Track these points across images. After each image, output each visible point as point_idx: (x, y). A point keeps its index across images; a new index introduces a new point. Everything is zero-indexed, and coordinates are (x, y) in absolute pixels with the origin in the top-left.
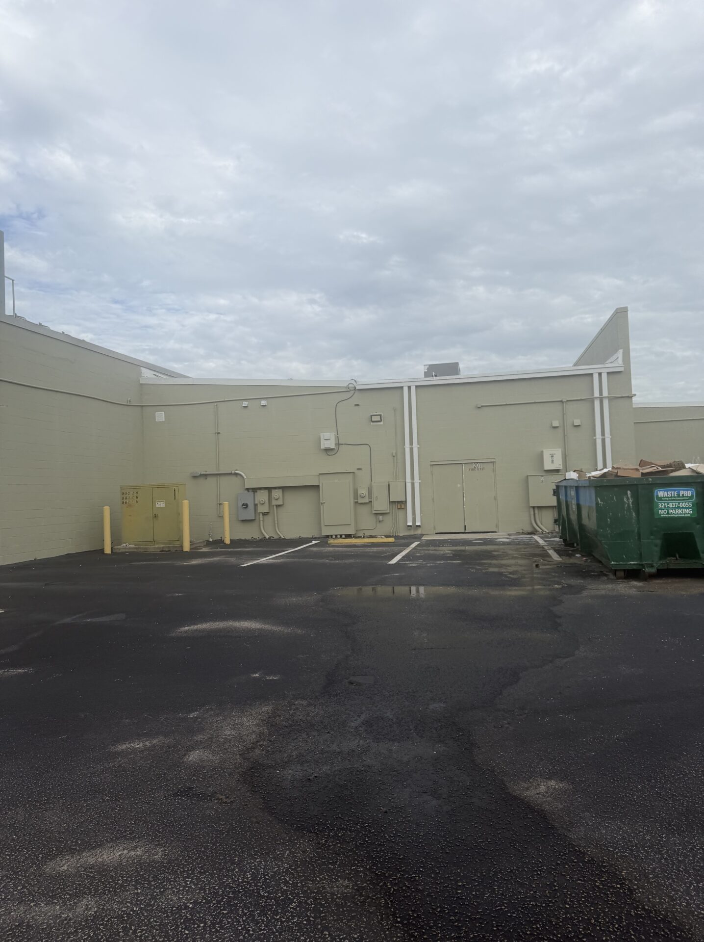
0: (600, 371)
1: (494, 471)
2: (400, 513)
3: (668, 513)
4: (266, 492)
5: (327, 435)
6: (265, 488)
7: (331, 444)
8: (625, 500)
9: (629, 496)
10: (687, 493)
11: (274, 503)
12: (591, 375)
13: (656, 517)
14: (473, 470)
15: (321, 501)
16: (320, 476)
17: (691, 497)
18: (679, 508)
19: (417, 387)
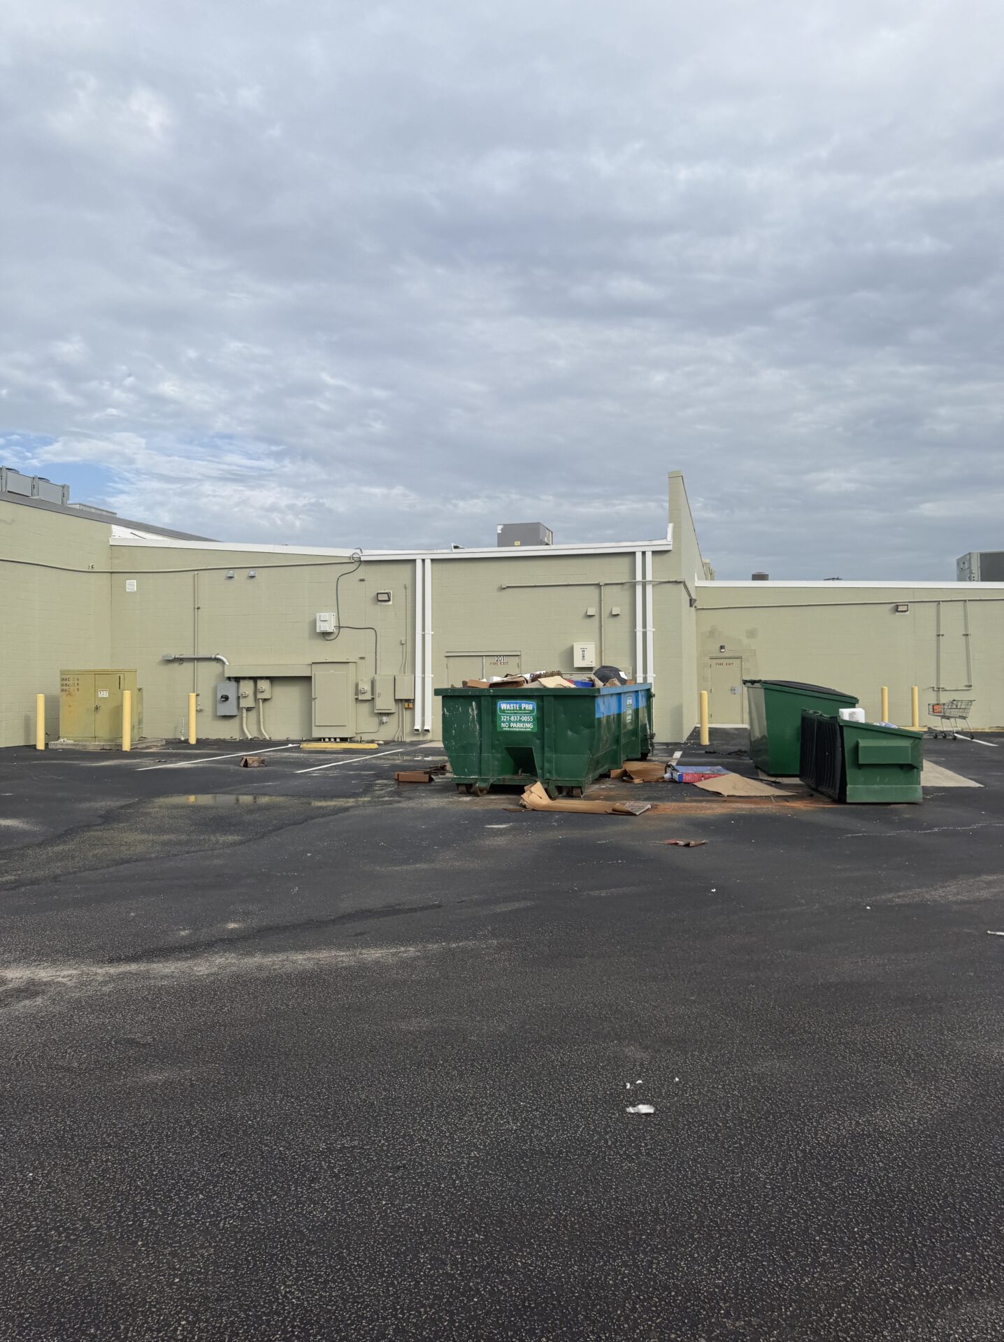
0: (643, 549)
1: (519, 666)
2: (407, 714)
3: (509, 727)
4: (251, 683)
5: (325, 616)
6: (250, 678)
7: (329, 627)
8: (470, 710)
9: (474, 707)
10: (529, 706)
11: (260, 696)
12: (634, 553)
13: (499, 730)
14: (495, 664)
15: (313, 696)
16: (313, 665)
17: (532, 711)
18: (520, 721)
19: (433, 560)
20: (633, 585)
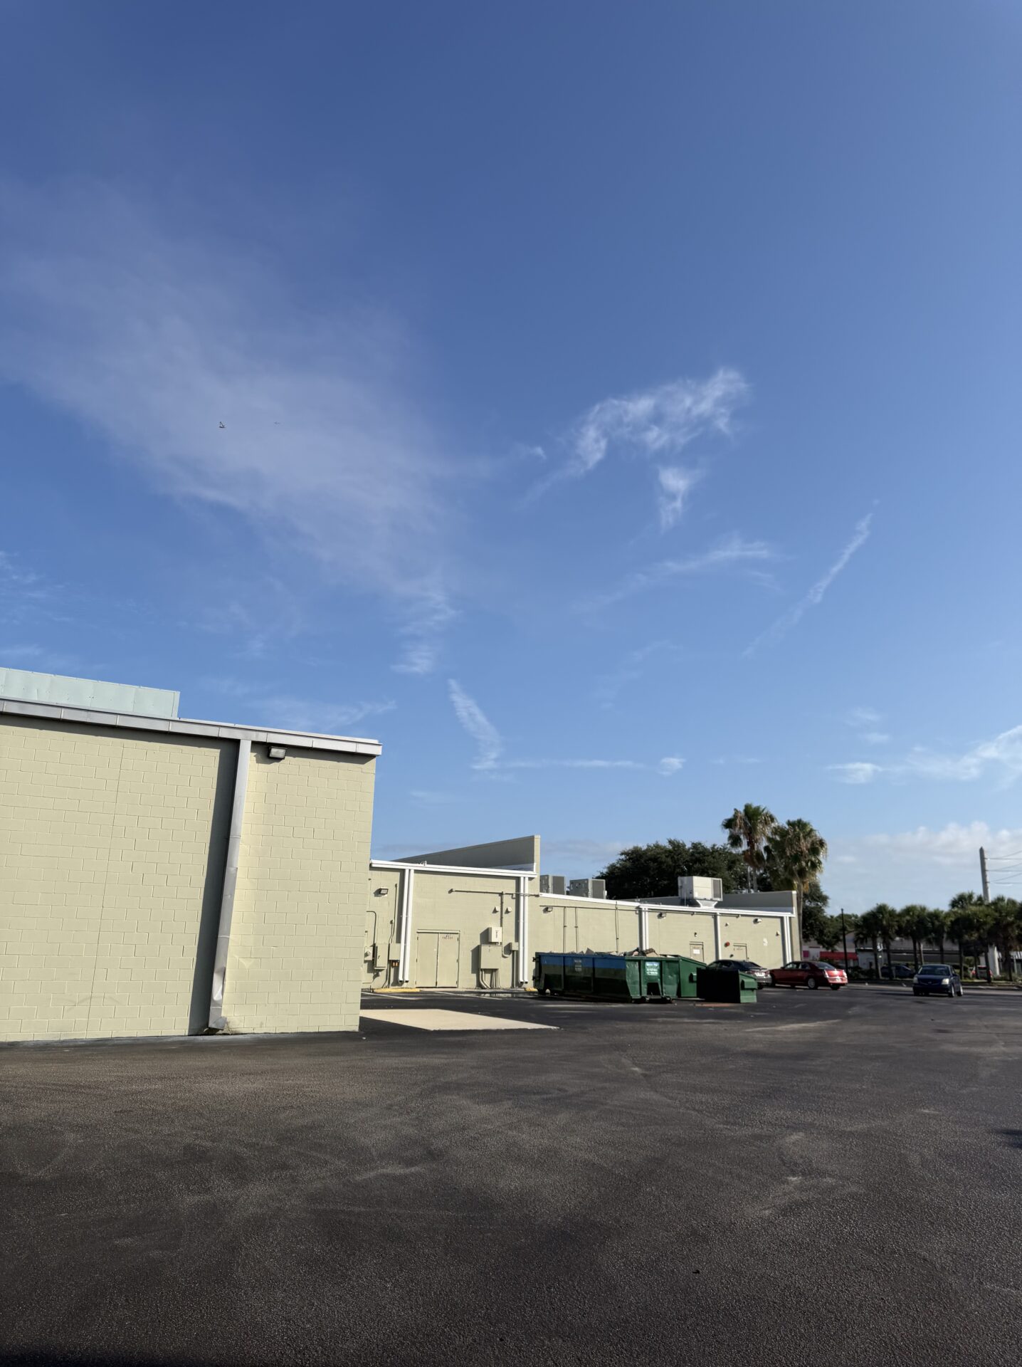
0: (523, 876)
1: (458, 940)
2: (393, 970)
3: (650, 974)
12: (517, 877)
13: (646, 975)
14: (445, 938)
17: (657, 966)
18: (653, 971)
19: (416, 871)
20: (517, 898)
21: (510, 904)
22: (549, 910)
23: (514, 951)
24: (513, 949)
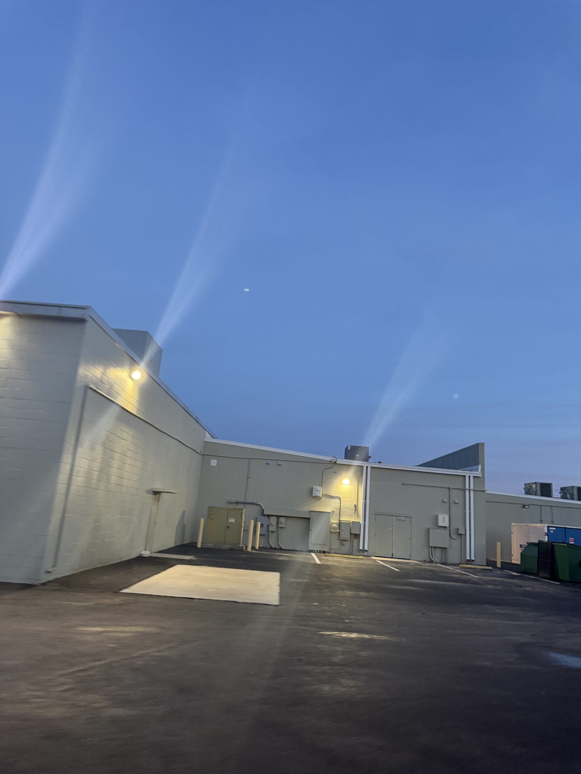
0: (469, 475)
1: (411, 522)
2: (355, 541)
4: (275, 518)
5: (318, 488)
6: (275, 516)
7: (320, 494)
11: (280, 525)
12: (465, 476)
14: (399, 520)
15: (310, 527)
16: (310, 512)
19: (371, 467)
20: (464, 490)
21: (456, 496)
22: (526, 507)
23: (461, 535)
24: (460, 533)
